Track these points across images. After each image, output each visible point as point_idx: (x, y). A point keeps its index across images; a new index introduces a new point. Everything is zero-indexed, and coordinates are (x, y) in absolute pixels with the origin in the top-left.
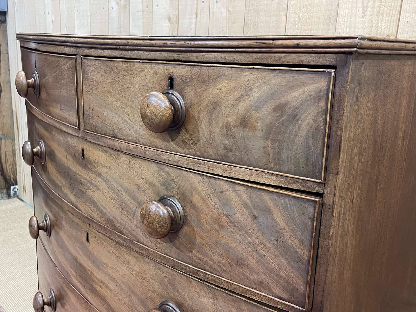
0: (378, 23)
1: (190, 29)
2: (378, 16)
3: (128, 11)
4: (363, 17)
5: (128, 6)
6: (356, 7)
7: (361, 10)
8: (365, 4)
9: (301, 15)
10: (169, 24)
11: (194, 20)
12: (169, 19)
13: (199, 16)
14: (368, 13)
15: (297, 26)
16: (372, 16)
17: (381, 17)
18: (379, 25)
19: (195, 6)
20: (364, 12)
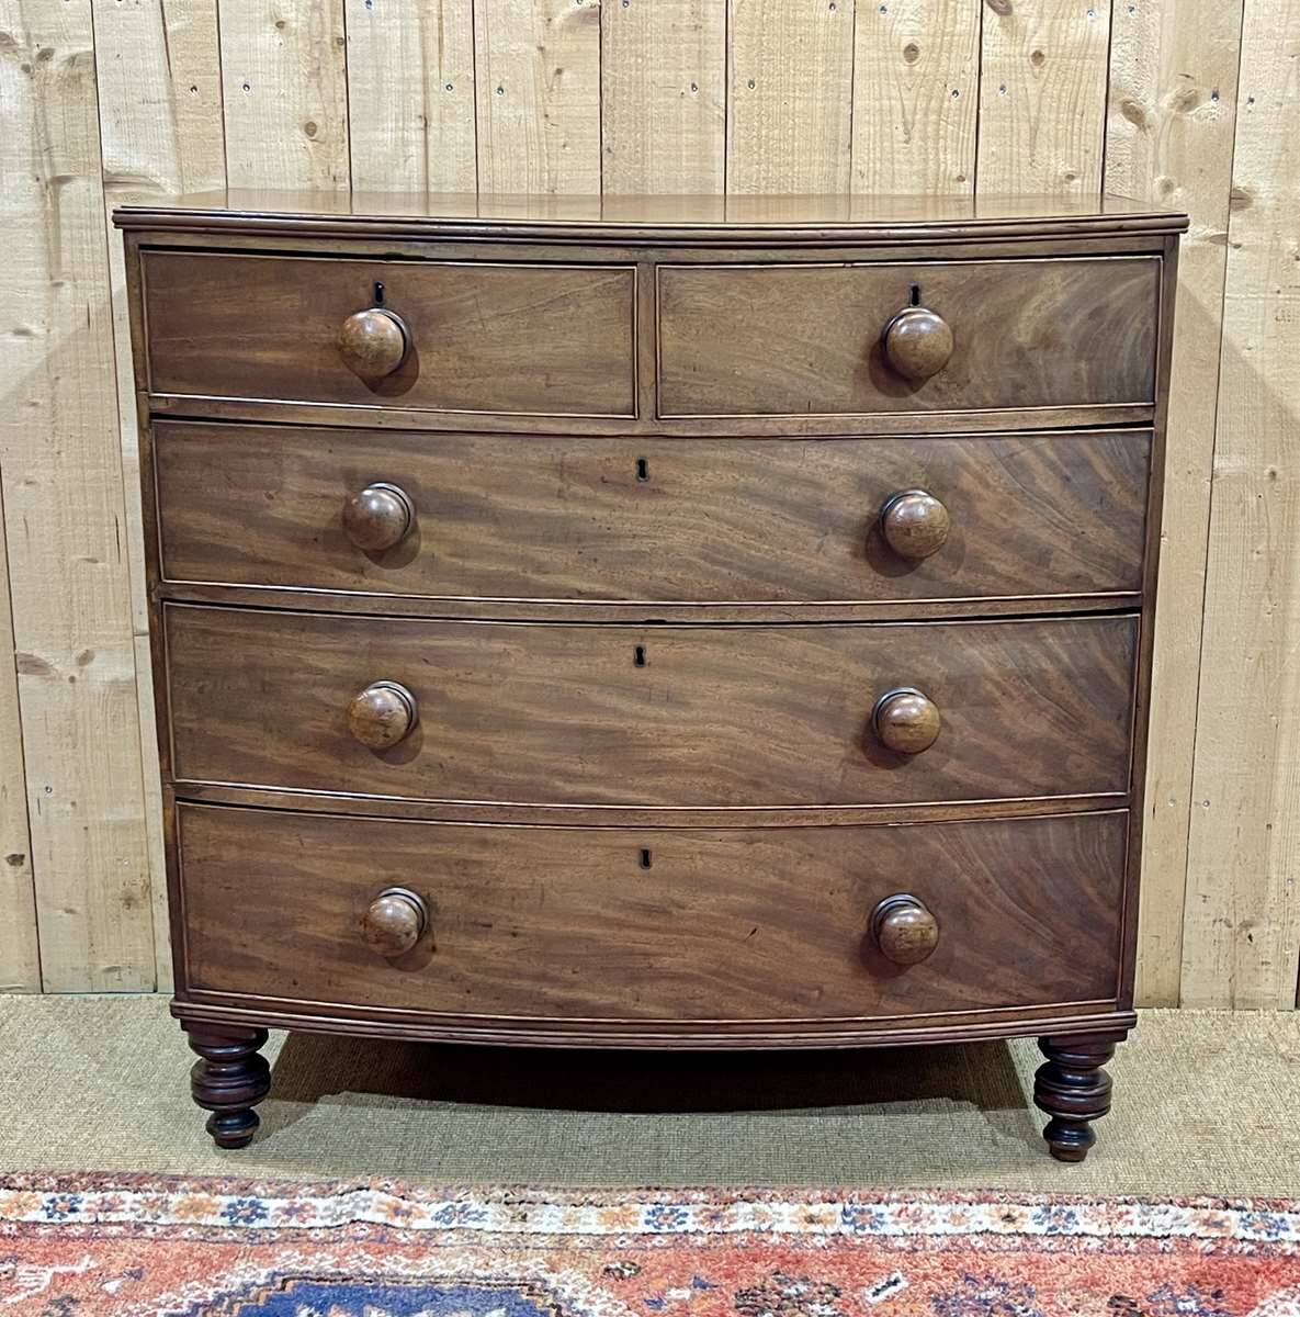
0: (937, 154)
1: (401, 160)
2: (937, 138)
3: (90, 95)
4: (906, 142)
5: (87, 81)
6: (891, 122)
7: (901, 128)
8: (909, 117)
9: (764, 132)
10: (310, 145)
11: (417, 136)
12: (310, 129)
13: (434, 124)
14: (916, 135)
15: (756, 157)
16: (924, 139)
17: (942, 142)
18: (942, 156)
19: (419, 98)
20: (907, 132)
